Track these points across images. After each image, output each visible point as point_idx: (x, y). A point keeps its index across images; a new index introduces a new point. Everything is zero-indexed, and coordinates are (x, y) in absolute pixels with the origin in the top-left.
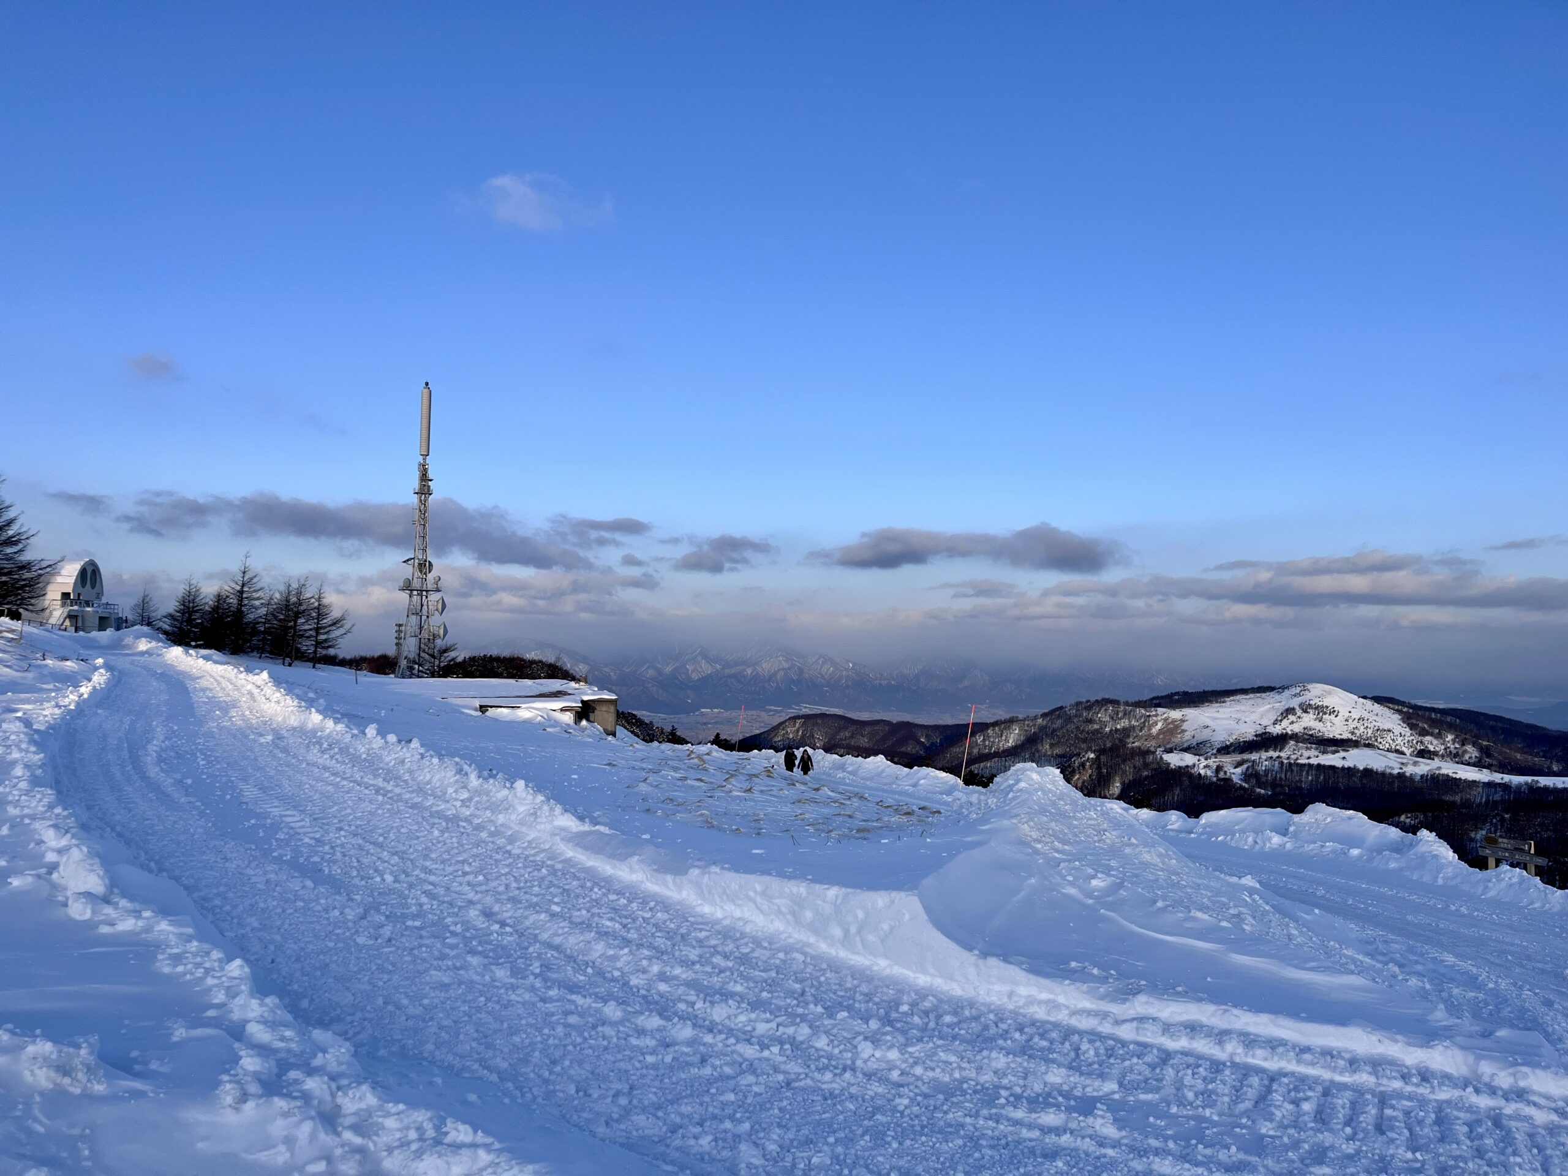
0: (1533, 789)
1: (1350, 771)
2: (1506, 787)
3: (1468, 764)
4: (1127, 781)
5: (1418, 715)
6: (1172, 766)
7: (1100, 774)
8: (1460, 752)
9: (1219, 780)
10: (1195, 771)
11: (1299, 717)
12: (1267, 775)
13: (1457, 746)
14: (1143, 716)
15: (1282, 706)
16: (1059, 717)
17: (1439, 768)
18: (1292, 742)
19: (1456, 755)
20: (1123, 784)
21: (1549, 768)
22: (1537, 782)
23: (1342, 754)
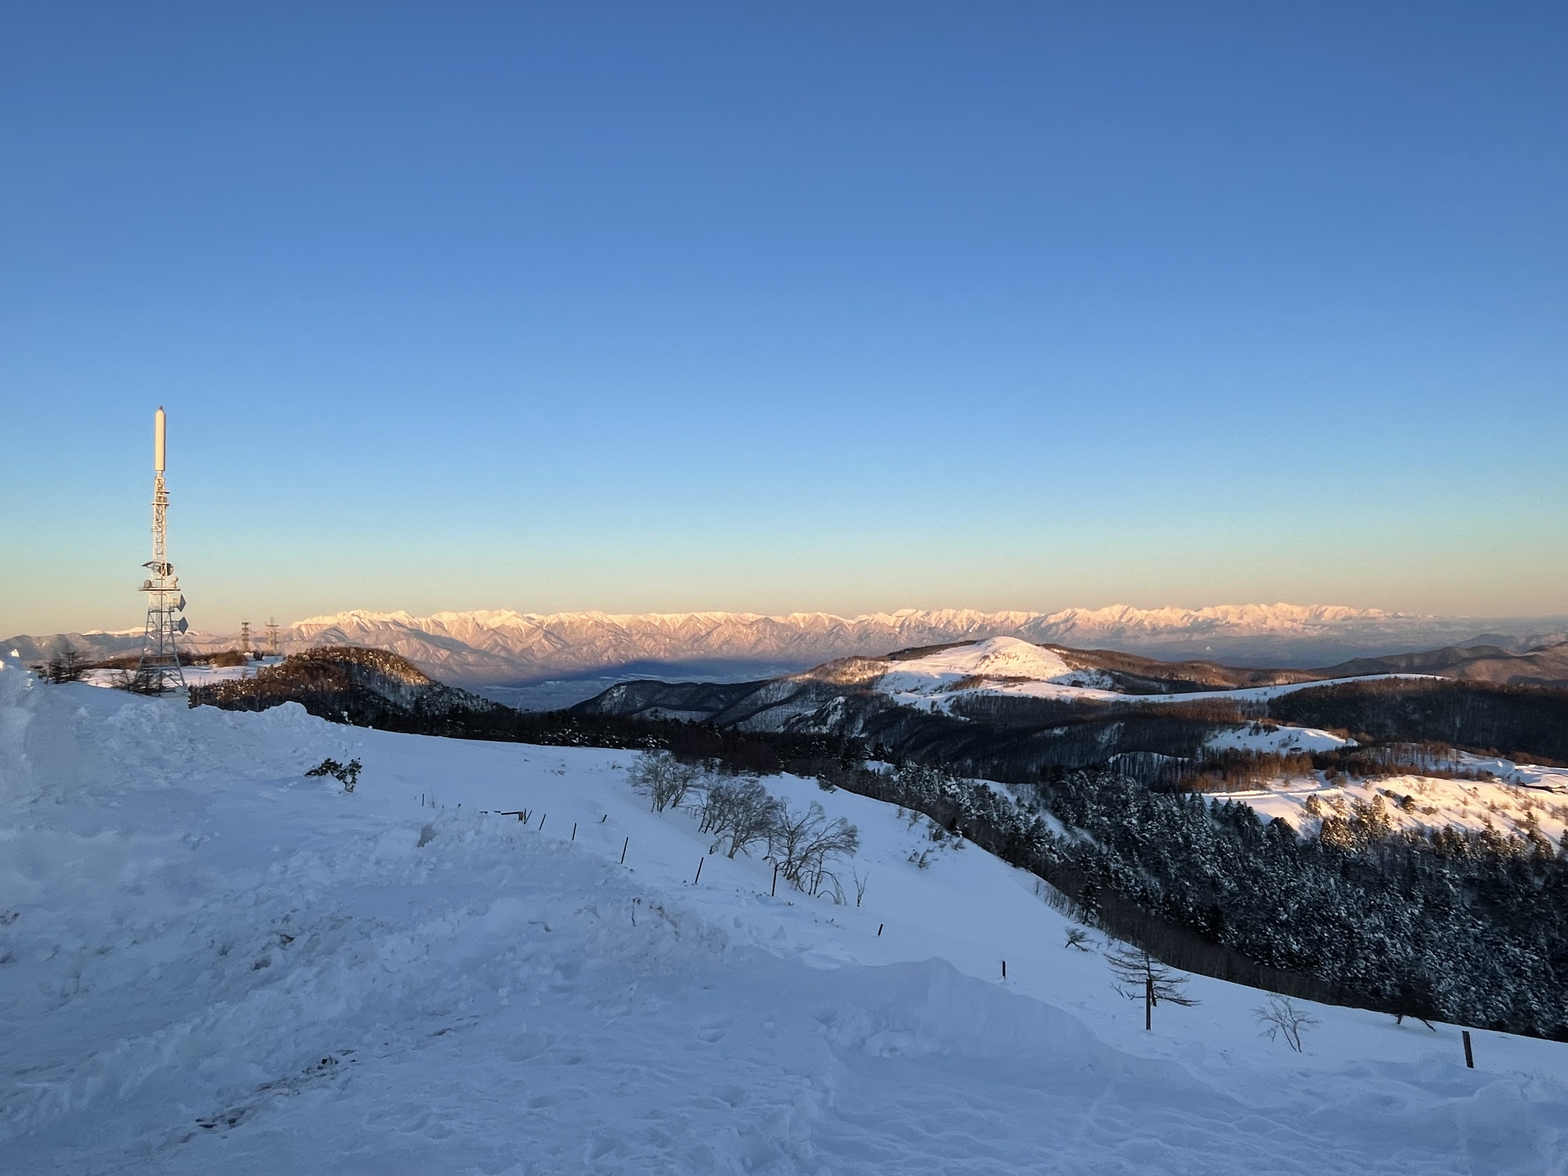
0: (1145, 705)
1: (1023, 700)
2: (1127, 704)
3: (1106, 689)
4: (867, 718)
5: (1073, 656)
6: (900, 704)
7: (848, 714)
8: (1100, 681)
9: (933, 712)
10: (916, 707)
11: (993, 662)
12: (966, 707)
13: (1098, 676)
14: (883, 667)
15: (979, 654)
16: (821, 672)
17: (1083, 693)
18: (985, 681)
19: (1097, 683)
20: (865, 721)
21: (1160, 688)
22: (1147, 699)
23: (1019, 687)
